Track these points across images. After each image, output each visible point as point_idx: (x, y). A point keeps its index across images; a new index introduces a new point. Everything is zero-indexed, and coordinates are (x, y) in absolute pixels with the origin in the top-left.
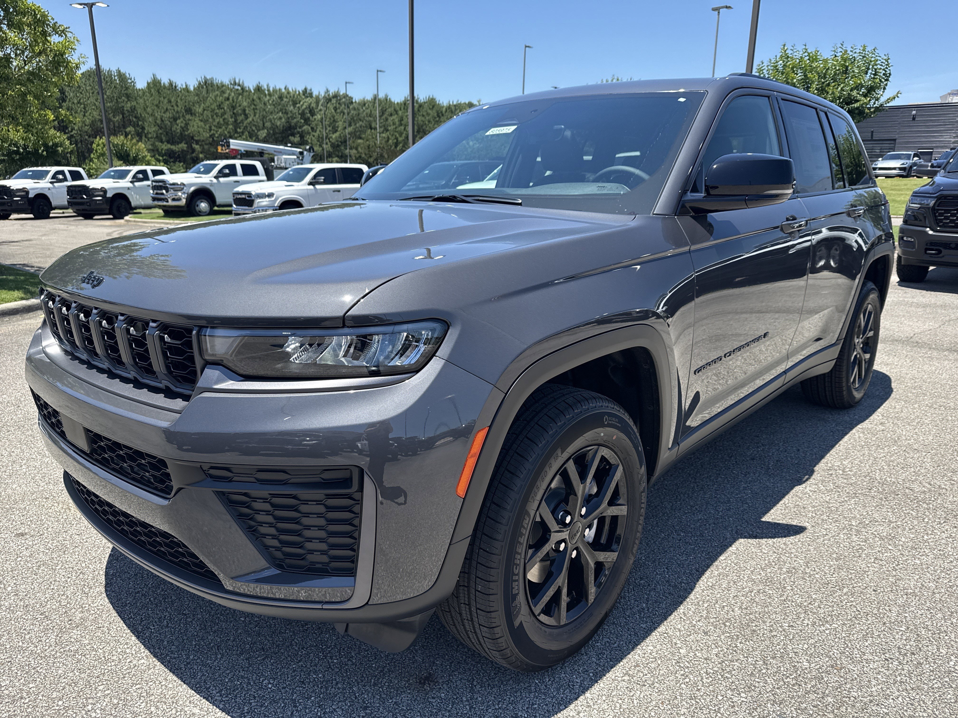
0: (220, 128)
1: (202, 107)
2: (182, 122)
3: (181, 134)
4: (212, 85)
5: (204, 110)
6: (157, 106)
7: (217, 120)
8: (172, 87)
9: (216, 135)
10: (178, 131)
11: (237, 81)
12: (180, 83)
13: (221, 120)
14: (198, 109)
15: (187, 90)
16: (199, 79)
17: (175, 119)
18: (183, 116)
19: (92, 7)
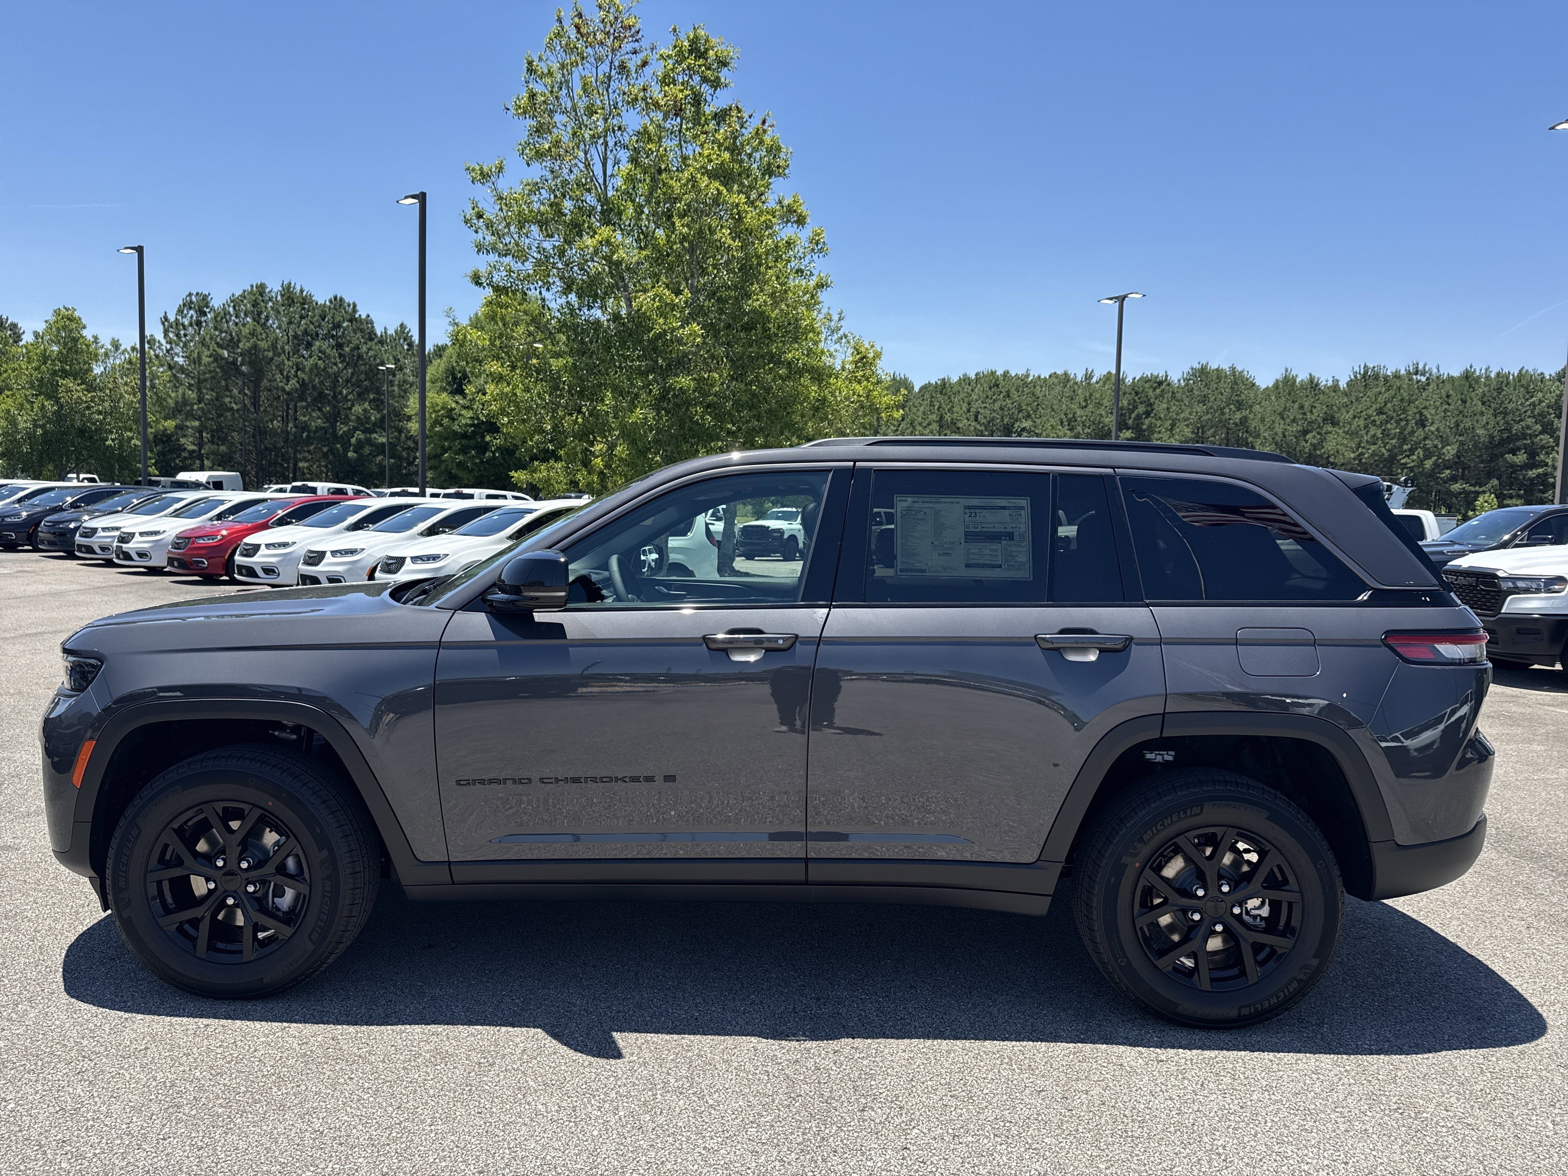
0: (1375, 444)
1: (1351, 412)
2: (1314, 437)
3: (1310, 454)
4: (1376, 377)
5: (1355, 417)
6: (1280, 414)
7: (1372, 433)
8: (1313, 385)
9: (1366, 456)
10: (1307, 450)
11: (1421, 367)
12: (1325, 379)
13: (1379, 431)
14: (1345, 416)
15: (1335, 388)
16: (1357, 369)
17: (1305, 432)
18: (1319, 427)
19: (1124, 300)
